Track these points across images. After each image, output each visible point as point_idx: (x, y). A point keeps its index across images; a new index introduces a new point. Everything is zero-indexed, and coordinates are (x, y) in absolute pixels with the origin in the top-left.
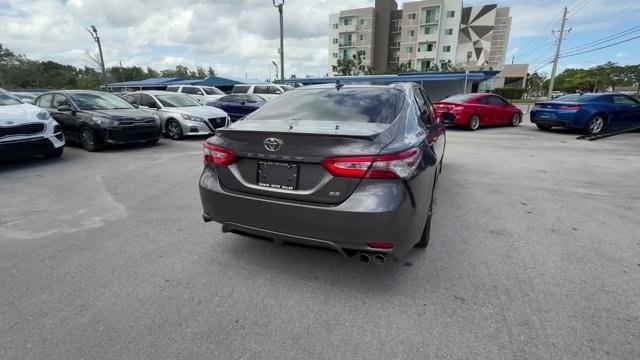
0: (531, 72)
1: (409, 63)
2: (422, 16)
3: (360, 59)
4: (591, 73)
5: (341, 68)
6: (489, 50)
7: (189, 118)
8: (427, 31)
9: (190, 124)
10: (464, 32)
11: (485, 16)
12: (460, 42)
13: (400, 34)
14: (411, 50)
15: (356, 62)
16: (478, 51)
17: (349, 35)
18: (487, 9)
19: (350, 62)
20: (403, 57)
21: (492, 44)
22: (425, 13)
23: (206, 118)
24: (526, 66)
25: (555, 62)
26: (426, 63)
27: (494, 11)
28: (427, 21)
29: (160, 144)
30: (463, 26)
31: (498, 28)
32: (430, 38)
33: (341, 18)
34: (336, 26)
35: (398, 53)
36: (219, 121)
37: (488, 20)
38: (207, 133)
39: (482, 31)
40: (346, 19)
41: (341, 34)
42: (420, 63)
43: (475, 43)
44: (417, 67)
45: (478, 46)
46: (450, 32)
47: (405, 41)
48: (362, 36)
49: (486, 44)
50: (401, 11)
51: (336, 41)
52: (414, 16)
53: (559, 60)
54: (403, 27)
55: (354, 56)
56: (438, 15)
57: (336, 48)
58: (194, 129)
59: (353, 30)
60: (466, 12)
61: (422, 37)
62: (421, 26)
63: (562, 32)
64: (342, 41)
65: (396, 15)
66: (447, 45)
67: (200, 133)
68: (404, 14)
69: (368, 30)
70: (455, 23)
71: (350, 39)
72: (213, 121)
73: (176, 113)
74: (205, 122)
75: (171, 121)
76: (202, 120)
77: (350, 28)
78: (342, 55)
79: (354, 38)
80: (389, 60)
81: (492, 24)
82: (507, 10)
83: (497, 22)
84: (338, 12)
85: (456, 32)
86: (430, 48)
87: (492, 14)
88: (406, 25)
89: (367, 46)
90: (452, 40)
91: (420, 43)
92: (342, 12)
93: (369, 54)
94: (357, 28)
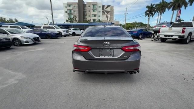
0: (120, 24)
1: (90, 20)
2: (92, 6)
3: (75, 18)
4: (132, 24)
5: (69, 21)
6: (110, 17)
7: (24, 38)
8: (94, 11)
9: (25, 40)
10: (103, 12)
11: (108, 8)
12: (103, 15)
13: (86, 11)
14: (90, 16)
15: (74, 19)
16: (107, 17)
17: (71, 10)
18: (108, 6)
19: (72, 19)
20: (88, 18)
21: (110, 16)
22: (93, 6)
23: (32, 37)
24: (119, 22)
25: (125, 21)
26: (95, 20)
27: (110, 7)
28: (94, 8)
29: (12, 49)
30: (103, 10)
31: (111, 11)
32: (95, 13)
33: (67, 5)
34: (66, 7)
35: (86, 17)
36: (37, 38)
37: (109, 9)
38: (33, 43)
39: (108, 12)
40: (69, 5)
41: (68, 10)
42: (93, 20)
43: (106, 15)
44: (92, 21)
45: (107, 16)
46: (100, 12)
47: (88, 13)
48: (75, 11)
49: (109, 16)
50: (86, 5)
51: (66, 12)
52: (90, 6)
53: (126, 21)
54: (87, 9)
55: (74, 17)
56: (96, 7)
57: (67, 14)
58: (26, 42)
59: (72, 9)
60: (103, 6)
61: (93, 13)
62: (92, 9)
63: (126, 14)
64: (68, 12)
65: (84, 6)
66: (99, 15)
67: (30, 43)
68: (87, 5)
69: (76, 9)
70: (101, 9)
71: (71, 11)
72: (34, 38)
73: (18, 36)
74: (31, 39)
75: (15, 39)
76: (30, 38)
77: (71, 8)
78: (69, 16)
79: (72, 11)
80: (84, 19)
81: (110, 10)
82: (113, 7)
83: (111, 10)
84: (66, 3)
85: (101, 12)
86: (95, 16)
87: (109, 8)
88: (88, 9)
89: (77, 14)
90: (101, 14)
91: (92, 14)
92: (67, 3)
93: (77, 17)
94: (73, 8)
